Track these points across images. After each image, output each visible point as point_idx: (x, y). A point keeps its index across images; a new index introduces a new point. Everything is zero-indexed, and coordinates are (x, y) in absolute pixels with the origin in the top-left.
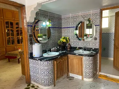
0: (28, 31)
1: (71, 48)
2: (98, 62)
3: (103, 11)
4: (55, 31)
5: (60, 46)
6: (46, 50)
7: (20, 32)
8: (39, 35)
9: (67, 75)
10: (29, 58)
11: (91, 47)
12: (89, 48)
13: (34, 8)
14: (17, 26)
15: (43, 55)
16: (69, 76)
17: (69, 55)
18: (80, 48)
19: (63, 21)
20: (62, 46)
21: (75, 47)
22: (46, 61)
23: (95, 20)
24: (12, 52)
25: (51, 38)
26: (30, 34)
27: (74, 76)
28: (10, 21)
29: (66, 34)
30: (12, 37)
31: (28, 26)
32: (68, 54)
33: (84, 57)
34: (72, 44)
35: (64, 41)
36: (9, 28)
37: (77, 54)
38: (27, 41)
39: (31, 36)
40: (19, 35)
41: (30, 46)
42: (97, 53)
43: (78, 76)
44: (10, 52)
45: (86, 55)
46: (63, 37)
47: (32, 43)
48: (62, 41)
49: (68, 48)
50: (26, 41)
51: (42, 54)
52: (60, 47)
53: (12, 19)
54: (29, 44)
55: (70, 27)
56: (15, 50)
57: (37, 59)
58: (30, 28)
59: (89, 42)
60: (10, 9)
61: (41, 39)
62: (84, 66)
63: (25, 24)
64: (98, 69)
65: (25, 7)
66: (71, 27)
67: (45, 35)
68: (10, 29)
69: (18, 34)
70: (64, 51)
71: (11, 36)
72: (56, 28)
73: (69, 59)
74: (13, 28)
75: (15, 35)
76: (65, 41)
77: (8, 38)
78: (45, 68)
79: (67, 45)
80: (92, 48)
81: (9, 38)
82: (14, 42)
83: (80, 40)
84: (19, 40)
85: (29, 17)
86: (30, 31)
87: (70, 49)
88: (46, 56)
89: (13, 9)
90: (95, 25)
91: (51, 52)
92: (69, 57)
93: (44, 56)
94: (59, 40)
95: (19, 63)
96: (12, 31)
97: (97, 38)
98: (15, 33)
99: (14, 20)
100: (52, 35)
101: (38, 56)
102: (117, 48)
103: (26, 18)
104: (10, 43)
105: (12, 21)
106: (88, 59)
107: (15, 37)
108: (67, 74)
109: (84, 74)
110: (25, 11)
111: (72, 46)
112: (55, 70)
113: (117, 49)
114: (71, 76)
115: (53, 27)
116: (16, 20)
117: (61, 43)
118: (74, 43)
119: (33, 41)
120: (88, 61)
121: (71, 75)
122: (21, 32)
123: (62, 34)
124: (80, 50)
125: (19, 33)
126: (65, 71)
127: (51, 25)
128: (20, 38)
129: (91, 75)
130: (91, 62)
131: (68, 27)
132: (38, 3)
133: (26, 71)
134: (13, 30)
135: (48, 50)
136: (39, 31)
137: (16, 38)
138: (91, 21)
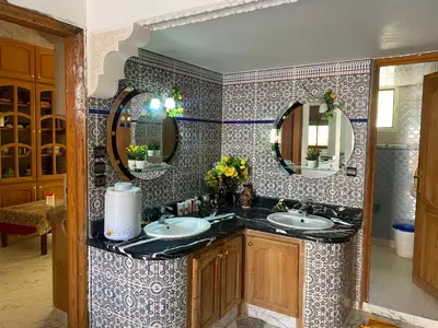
0: (89, 134)
1: (255, 200)
2: (360, 260)
3: (381, 68)
4: (195, 135)
5: (211, 191)
6: (157, 210)
7: (54, 130)
8: (134, 148)
9: (239, 313)
10: (90, 242)
11: (332, 203)
12: (324, 205)
13: (121, 44)
14: (45, 105)
15: (145, 229)
16: (246, 314)
17: (249, 232)
18: (290, 204)
19: (227, 97)
20: (220, 195)
21: (270, 200)
22: (159, 258)
23: (349, 101)
24: (21, 209)
25: (181, 161)
26: (97, 144)
27: (264, 319)
28: (17, 85)
29: (238, 147)
30: (22, 148)
31: (91, 111)
32: (243, 227)
33: (308, 243)
34: (261, 185)
35: (227, 175)
36: (13, 110)
37: (282, 228)
38: (85, 172)
39: (99, 151)
40: (51, 142)
41: (93, 192)
42: (356, 228)
43: (279, 316)
44: (8, 209)
45: (315, 236)
46: (225, 158)
47: (101, 182)
48: (223, 175)
49: (245, 203)
50: (80, 172)
51: (143, 226)
52: (212, 197)
53: (28, 77)
54: (91, 186)
55: (253, 122)
56: (31, 201)
57: (122, 250)
58: (100, 119)
59: (326, 182)
60: (21, 39)
61: (140, 164)
62: (307, 279)
63: (78, 106)
64: (358, 287)
65: (82, 35)
66: (257, 122)
67: (155, 147)
68: (16, 114)
69: (46, 138)
70: (230, 216)
71: (17, 144)
72: (200, 123)
73: (248, 248)
74: (27, 110)
75: (33, 140)
76: (231, 172)
77: (6, 150)
78: (153, 288)
79: (241, 189)
80: (335, 208)
81: (11, 151)
82: (29, 167)
83: (291, 172)
84: (50, 158)
85: (96, 76)
86: (97, 132)
87: (252, 206)
88: (159, 237)
89: (34, 39)
90: (352, 121)
91: (176, 215)
92: (248, 240)
93: (148, 234)
94: (211, 167)
95: (44, 252)
96: (25, 123)
97: (355, 169)
98: (36, 132)
99: (35, 81)
100: (184, 147)
101: (125, 237)
102: (429, 209)
103: (83, 79)
104: (11, 171)
105: (27, 86)
106: (324, 252)
107: (33, 147)
108: (239, 307)
109: (306, 312)
110: (82, 53)
111: (259, 193)
112: (194, 296)
113: (428, 211)
114: (255, 316)
115: (188, 116)
116: (44, 80)
117: (218, 179)
118: (267, 181)
119: (110, 172)
120: (324, 259)
121: (253, 311)
122: (60, 129)
123: (223, 147)
124: (292, 211)
125: (51, 132)
126: (229, 298)
127: (181, 110)
128: (56, 152)
129: (335, 314)
130: (336, 265)
131: (246, 122)
132: (136, 25)
133: (73, 294)
134: (29, 120)
135: (167, 210)
136: (133, 130)
137: (40, 151)
138: (336, 103)
